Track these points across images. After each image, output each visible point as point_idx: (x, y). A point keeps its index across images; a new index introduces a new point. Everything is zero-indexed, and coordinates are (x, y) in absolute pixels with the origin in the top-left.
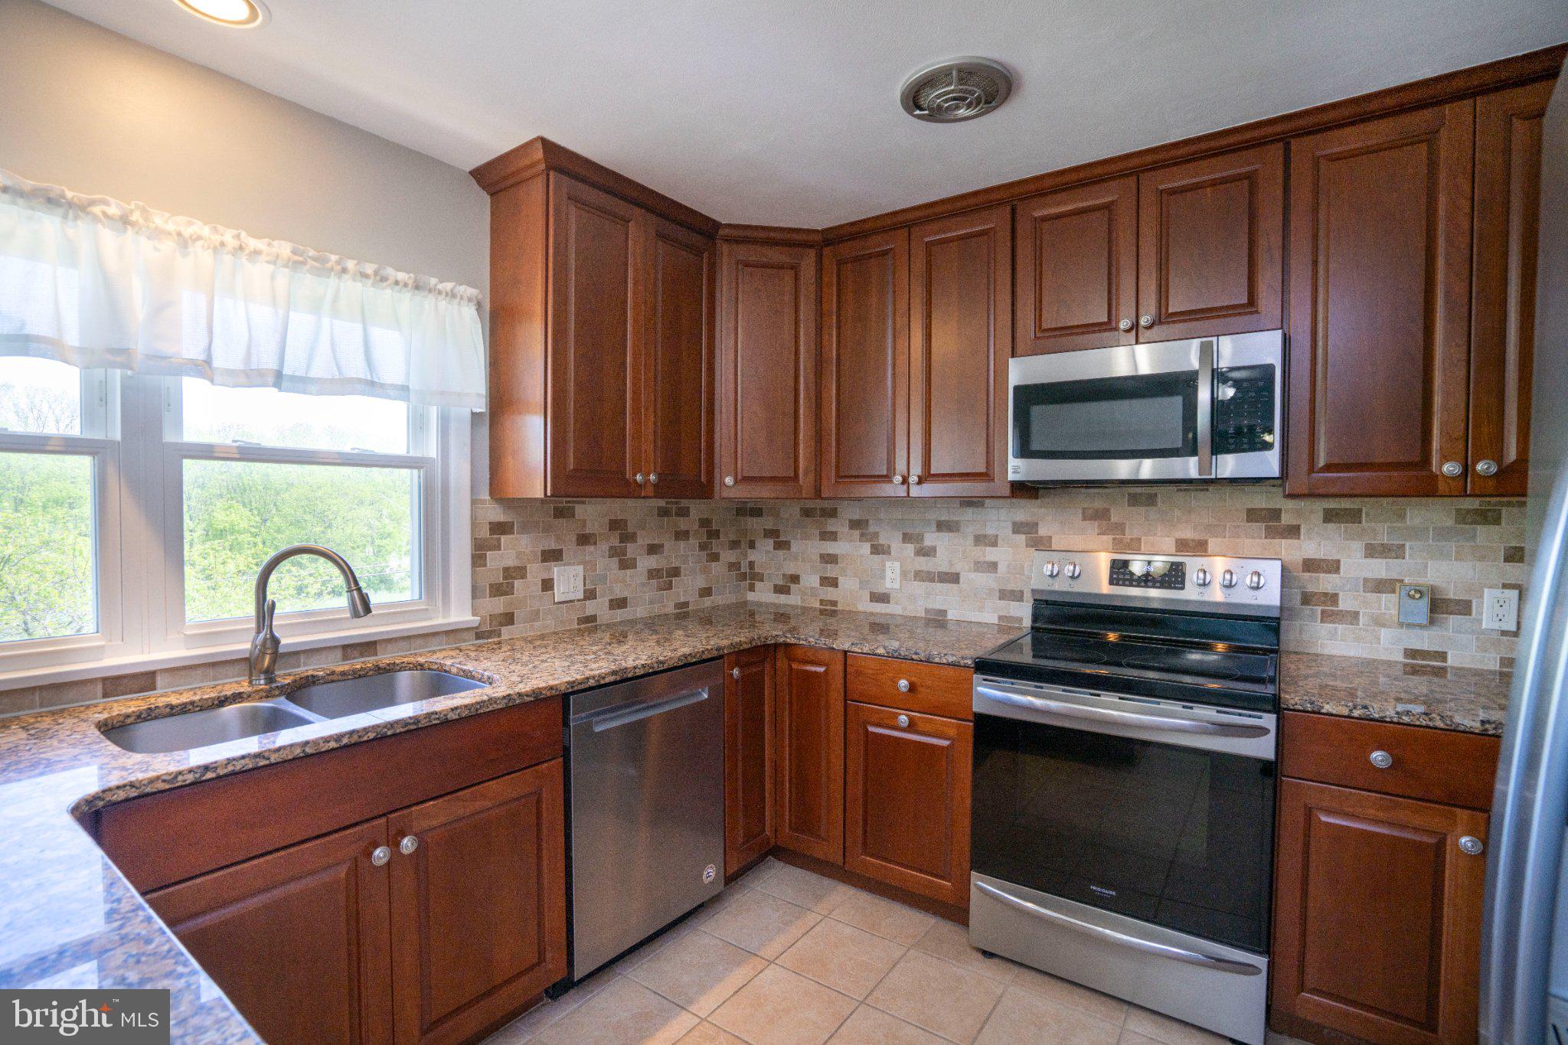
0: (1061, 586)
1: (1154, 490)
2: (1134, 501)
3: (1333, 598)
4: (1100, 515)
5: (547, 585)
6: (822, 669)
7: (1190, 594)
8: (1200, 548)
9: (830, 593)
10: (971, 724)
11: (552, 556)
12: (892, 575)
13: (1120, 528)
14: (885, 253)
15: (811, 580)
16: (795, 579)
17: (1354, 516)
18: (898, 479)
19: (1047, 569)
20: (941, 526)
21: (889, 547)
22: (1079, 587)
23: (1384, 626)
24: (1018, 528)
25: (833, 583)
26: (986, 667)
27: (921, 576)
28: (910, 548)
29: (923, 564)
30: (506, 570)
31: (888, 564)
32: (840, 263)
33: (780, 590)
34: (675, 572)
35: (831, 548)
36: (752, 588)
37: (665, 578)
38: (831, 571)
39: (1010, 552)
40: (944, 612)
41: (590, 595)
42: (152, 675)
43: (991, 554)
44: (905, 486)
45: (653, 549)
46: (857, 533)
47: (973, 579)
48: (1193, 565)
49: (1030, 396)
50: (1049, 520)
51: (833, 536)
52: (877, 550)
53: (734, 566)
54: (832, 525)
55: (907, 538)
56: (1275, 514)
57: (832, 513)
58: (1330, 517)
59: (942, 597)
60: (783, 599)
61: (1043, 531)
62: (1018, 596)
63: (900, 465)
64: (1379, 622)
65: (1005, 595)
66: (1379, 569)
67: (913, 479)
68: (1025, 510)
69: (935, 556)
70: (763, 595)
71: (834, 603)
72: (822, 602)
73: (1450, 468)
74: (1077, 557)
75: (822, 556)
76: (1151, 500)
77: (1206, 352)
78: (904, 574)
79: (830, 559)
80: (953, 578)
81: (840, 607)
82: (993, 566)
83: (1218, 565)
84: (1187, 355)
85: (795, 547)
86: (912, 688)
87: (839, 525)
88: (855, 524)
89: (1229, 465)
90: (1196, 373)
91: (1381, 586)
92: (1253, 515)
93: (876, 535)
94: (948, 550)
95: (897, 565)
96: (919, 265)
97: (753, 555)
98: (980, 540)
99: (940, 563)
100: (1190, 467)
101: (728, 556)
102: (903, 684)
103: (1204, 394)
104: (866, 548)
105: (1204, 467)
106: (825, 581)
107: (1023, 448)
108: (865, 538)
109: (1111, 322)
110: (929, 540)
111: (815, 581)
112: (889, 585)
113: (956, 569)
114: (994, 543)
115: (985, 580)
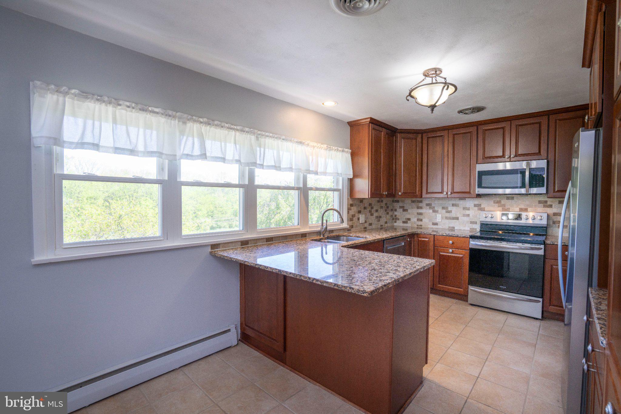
0: (489, 220)
1: (513, 196)
2: (508, 198)
4: (498, 202)
5: (359, 219)
6: (427, 240)
7: (523, 222)
8: (526, 210)
9: (420, 223)
10: (468, 251)
11: (360, 212)
12: (439, 218)
13: (504, 205)
14: (442, 136)
15: (414, 219)
16: (409, 219)
18: (445, 193)
19: (484, 216)
20: (453, 205)
21: (438, 211)
22: (493, 220)
24: (475, 206)
25: (421, 220)
26: (473, 237)
27: (447, 218)
28: (444, 211)
29: (448, 215)
30: (352, 215)
31: (438, 215)
32: (428, 138)
33: (404, 222)
34: (380, 217)
35: (420, 211)
36: (395, 222)
37: (379, 218)
38: (420, 217)
39: (473, 212)
40: (454, 228)
41: (366, 222)
42: (306, 234)
43: (467, 212)
44: (447, 195)
45: (377, 211)
46: (428, 207)
47: (462, 219)
48: (524, 215)
49: (481, 174)
50: (485, 203)
51: (421, 208)
52: (434, 211)
53: (392, 216)
54: (420, 205)
55: (443, 208)
56: (546, 202)
57: (421, 202)
58: (560, 202)
59: (453, 223)
60: (405, 225)
61: (482, 206)
62: (476, 223)
63: (445, 189)
65: (472, 223)
67: (449, 193)
68: (477, 201)
69: (451, 213)
70: (399, 224)
71: (421, 226)
72: (417, 225)
74: (492, 213)
75: (418, 213)
76: (513, 199)
77: (528, 165)
78: (442, 218)
79: (421, 214)
80: (457, 218)
81: (423, 227)
82: (468, 215)
83: (531, 214)
84: (524, 165)
85: (409, 211)
86: (453, 243)
87: (423, 204)
88: (428, 205)
89: (534, 190)
90: (525, 169)
92: (540, 202)
93: (434, 207)
94: (455, 211)
95: (440, 215)
96: (451, 140)
97: (396, 213)
98: (465, 209)
99: (453, 215)
100: (523, 191)
101: (391, 213)
102: (451, 242)
103: (527, 174)
104: (431, 211)
105: (527, 191)
106: (418, 220)
107: (480, 186)
108: (430, 208)
109: (503, 156)
110: (450, 209)
111: (415, 220)
112: (438, 221)
113: (458, 216)
114: (469, 209)
115: (466, 219)
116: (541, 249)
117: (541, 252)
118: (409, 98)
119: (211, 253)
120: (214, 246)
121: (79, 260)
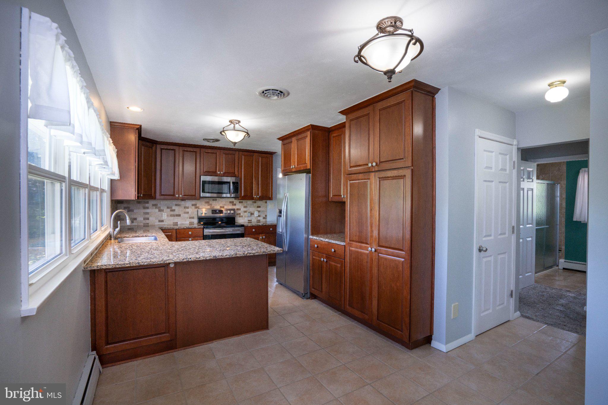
0: (203, 215)
1: (216, 198)
2: (213, 200)
3: (240, 214)
4: (208, 203)
8: (223, 207)
9: (147, 221)
12: (164, 216)
13: (211, 205)
14: (174, 149)
15: (140, 219)
16: (135, 219)
17: (242, 202)
18: (177, 195)
19: (200, 212)
20: (176, 205)
21: (163, 210)
22: (207, 215)
23: (246, 217)
24: (193, 205)
25: (148, 219)
27: (171, 216)
28: (169, 210)
29: (172, 213)
31: (163, 214)
35: (147, 211)
38: (147, 216)
39: (192, 211)
40: (177, 223)
43: (187, 210)
44: (179, 197)
46: (154, 207)
49: (204, 182)
51: (148, 208)
52: (160, 211)
54: (147, 205)
55: (168, 208)
56: (233, 202)
58: (240, 202)
59: (176, 219)
61: (197, 206)
62: (193, 218)
63: (177, 193)
64: (245, 217)
65: (191, 218)
66: (245, 209)
67: (181, 196)
69: (175, 211)
71: (148, 224)
72: (144, 224)
73: (255, 197)
75: (144, 213)
76: (216, 200)
78: (167, 216)
79: (148, 213)
80: (179, 215)
82: (188, 213)
85: (136, 211)
88: (154, 205)
91: (245, 212)
92: (230, 202)
93: (160, 207)
94: (178, 210)
95: (166, 213)
98: (185, 208)
99: (176, 212)
100: (228, 195)
102: (190, 233)
103: (231, 184)
104: (157, 210)
105: (231, 196)
106: (145, 219)
108: (156, 208)
109: (216, 172)
110: (174, 208)
111: (142, 219)
112: (163, 218)
113: (180, 213)
114: (188, 208)
115: (186, 216)
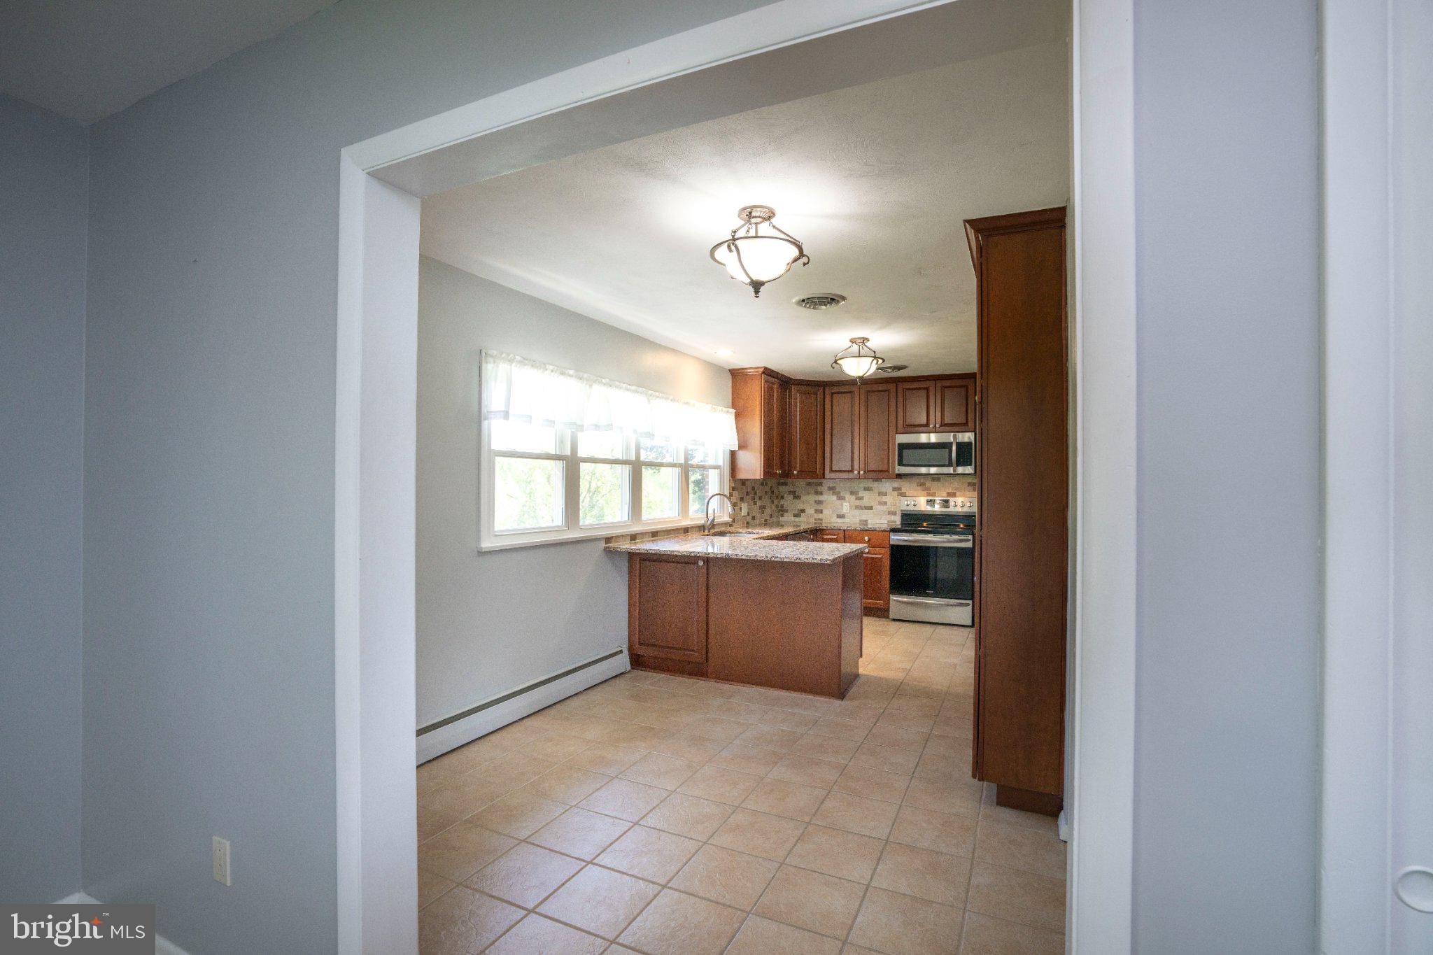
0: (911, 508)
1: (939, 476)
2: (933, 480)
4: (922, 485)
5: (741, 509)
6: (835, 537)
7: (951, 509)
8: (954, 495)
9: (820, 516)
10: (889, 549)
11: (742, 499)
12: (846, 507)
13: (929, 489)
14: (851, 392)
15: (810, 511)
16: (803, 511)
18: (856, 472)
19: (906, 503)
20: (866, 489)
21: (845, 497)
22: (916, 508)
24: (895, 489)
25: (821, 512)
26: (894, 530)
27: (858, 507)
28: (853, 497)
29: (858, 503)
30: (734, 503)
31: (844, 503)
32: (832, 394)
33: (795, 515)
34: (764, 507)
35: (820, 498)
36: (782, 515)
37: (762, 508)
38: (819, 507)
39: (892, 499)
40: (866, 521)
41: (748, 515)
43: (884, 499)
44: (858, 474)
45: (761, 498)
46: (831, 492)
47: (877, 508)
48: (952, 500)
49: (902, 447)
50: (906, 486)
51: (821, 493)
52: (840, 498)
53: (777, 506)
54: (819, 489)
55: (852, 493)
56: (974, 484)
57: (821, 484)
59: (865, 515)
60: (797, 519)
61: (903, 490)
62: (894, 513)
63: (856, 466)
65: (891, 513)
67: (862, 472)
68: (896, 484)
69: (863, 500)
70: (788, 517)
71: (821, 520)
72: (815, 519)
74: (915, 498)
75: (816, 501)
76: (938, 480)
77: (955, 437)
78: (851, 507)
79: (819, 502)
80: (871, 508)
81: (823, 521)
82: (885, 503)
83: (959, 500)
84: (949, 438)
85: (804, 498)
86: (869, 540)
87: (824, 489)
88: (831, 489)
89: (960, 470)
90: (952, 443)
92: (969, 484)
93: (839, 492)
94: (868, 498)
95: (848, 503)
96: (863, 397)
97: (782, 502)
98: (881, 494)
99: (865, 502)
100: (951, 470)
101: (776, 502)
102: (866, 539)
103: (954, 448)
104: (835, 498)
105: (955, 470)
106: (817, 511)
107: (901, 463)
108: (834, 493)
109: (927, 425)
110: (861, 494)
111: (812, 511)
112: (845, 511)
113: (872, 504)
114: (886, 494)
115: (884, 508)
116: (969, 540)
117: (969, 545)
118: (834, 365)
119: (605, 548)
120: (608, 540)
121: (510, 549)
